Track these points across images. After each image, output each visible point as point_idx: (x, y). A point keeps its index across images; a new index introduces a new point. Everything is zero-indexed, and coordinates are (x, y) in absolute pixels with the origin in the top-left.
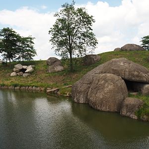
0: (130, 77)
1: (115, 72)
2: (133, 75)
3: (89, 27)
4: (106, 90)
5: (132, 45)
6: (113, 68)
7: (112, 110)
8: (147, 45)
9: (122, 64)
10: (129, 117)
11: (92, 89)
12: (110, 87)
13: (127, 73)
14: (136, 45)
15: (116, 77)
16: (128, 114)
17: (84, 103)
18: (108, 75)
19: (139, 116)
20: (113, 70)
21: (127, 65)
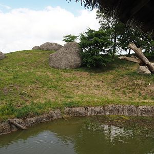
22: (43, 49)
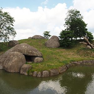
0: (27, 53)
1: (20, 51)
2: (29, 52)
3: (12, 24)
4: (13, 60)
5: (38, 36)
6: (18, 48)
7: (16, 72)
8: (46, 36)
9: (24, 47)
10: (24, 74)
11: (6, 60)
12: (15, 59)
13: (26, 52)
14: (40, 36)
15: (19, 54)
16: (24, 73)
17: (2, 69)
18: (15, 52)
19: (28, 74)
20: (18, 50)
21: (26, 47)
22: (35, 39)
